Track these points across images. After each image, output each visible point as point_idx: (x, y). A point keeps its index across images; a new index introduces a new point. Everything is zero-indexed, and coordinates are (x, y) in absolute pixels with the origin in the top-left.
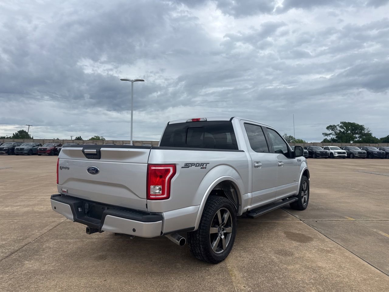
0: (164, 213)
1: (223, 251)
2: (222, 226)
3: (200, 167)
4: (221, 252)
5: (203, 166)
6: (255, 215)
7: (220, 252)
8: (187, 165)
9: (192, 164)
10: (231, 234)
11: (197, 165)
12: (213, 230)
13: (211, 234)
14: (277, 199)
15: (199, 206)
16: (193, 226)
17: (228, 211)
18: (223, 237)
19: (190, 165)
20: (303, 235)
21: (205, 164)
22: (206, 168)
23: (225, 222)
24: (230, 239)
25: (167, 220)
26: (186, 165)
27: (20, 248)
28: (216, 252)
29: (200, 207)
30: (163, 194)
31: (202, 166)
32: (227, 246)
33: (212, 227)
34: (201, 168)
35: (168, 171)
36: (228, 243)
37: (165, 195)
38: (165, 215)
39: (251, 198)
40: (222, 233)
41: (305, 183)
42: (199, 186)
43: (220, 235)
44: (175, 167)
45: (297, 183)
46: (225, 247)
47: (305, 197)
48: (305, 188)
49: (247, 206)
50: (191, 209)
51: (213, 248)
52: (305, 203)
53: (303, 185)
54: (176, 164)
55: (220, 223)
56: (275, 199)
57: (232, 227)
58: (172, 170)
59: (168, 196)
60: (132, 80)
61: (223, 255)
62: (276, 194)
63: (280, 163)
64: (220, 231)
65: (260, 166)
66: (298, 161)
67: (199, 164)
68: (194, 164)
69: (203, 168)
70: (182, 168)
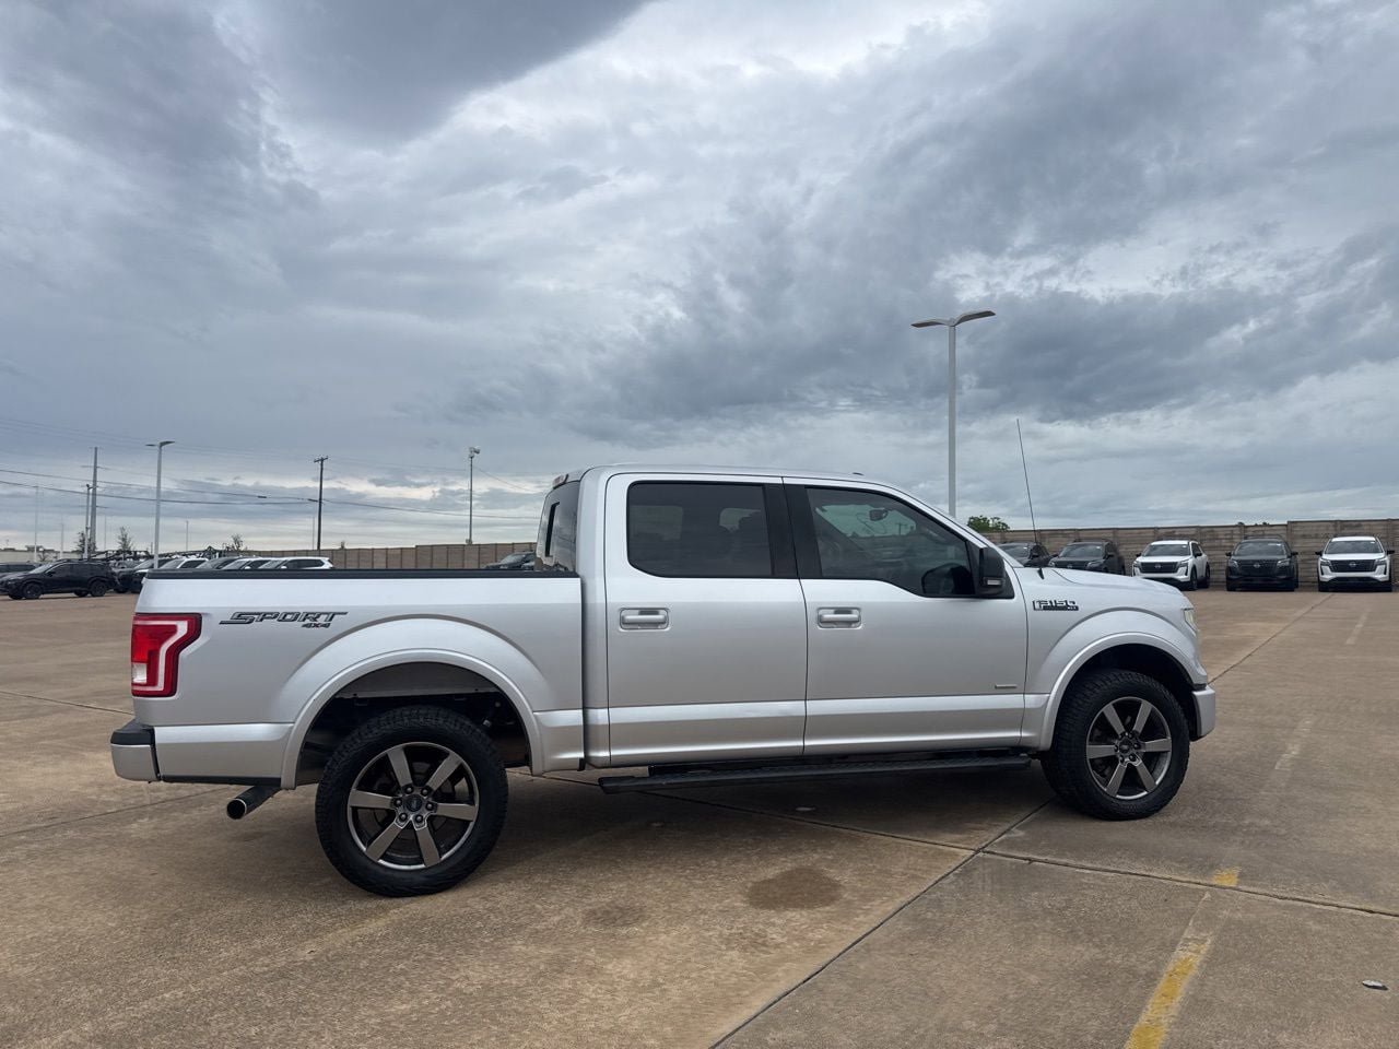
0: (155, 728)
1: (423, 866)
2: (424, 795)
3: (298, 624)
5: (315, 619)
7: (403, 867)
8: (242, 618)
9: (264, 616)
10: (472, 824)
11: (289, 617)
12: (368, 799)
13: (354, 807)
14: (809, 746)
15: (288, 725)
16: (276, 776)
17: (453, 752)
18: (420, 826)
19: (256, 617)
21: (323, 617)
22: (325, 626)
23: (436, 783)
24: (462, 839)
25: (161, 745)
26: (240, 616)
28: (382, 863)
29: (290, 728)
30: (152, 680)
31: (307, 621)
32: (445, 856)
33: (358, 789)
34: (305, 626)
35: (173, 630)
36: (456, 848)
37: (160, 686)
38: (163, 734)
39: (603, 726)
40: (426, 815)
41: (1139, 704)
42: (294, 672)
43: (411, 818)
44: (195, 621)
45: (1031, 700)
46: (434, 857)
47: (1138, 763)
48: (1139, 726)
49: (573, 748)
50: (258, 731)
51: (364, 849)
52: (1145, 793)
53: (1109, 711)
54: (199, 615)
55: (402, 785)
56: (800, 743)
57: (477, 805)
58: (182, 628)
59: (170, 689)
60: (951, 320)
61: (420, 879)
62: (805, 726)
63: (836, 613)
64: (418, 808)
65: (664, 623)
66: (1045, 608)
67: (298, 615)
68: (275, 616)
69: (316, 626)
70: (222, 623)
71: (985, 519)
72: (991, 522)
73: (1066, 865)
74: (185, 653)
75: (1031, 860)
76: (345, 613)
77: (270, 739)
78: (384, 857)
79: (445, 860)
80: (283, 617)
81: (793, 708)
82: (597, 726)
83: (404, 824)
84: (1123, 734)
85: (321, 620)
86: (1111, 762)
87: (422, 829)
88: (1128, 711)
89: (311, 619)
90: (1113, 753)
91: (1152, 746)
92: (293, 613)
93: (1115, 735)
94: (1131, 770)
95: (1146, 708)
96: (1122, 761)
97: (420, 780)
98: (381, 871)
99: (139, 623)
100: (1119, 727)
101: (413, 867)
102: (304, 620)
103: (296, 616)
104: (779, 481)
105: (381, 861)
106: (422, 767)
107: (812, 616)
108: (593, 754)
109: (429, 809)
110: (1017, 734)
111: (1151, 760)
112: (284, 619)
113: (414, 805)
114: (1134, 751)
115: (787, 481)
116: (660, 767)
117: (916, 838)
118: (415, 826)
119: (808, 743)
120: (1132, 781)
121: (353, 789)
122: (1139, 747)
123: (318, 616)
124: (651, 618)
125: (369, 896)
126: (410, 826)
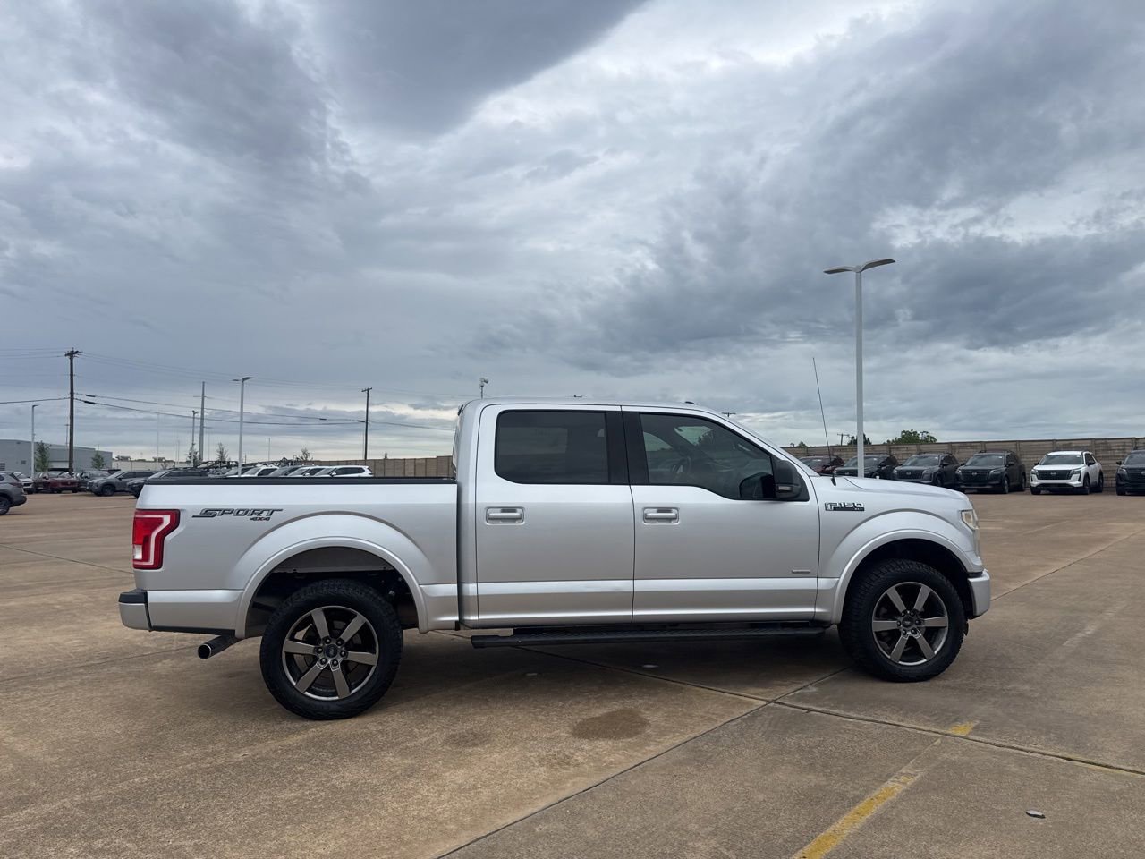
0: (148, 592)
1: (337, 698)
3: (247, 518)
5: (259, 514)
7: (324, 698)
8: (209, 513)
9: (223, 512)
10: (374, 668)
11: (241, 512)
12: (298, 647)
13: (286, 652)
14: (637, 615)
15: (240, 591)
16: (231, 628)
17: (359, 614)
18: (335, 668)
19: (218, 512)
21: (265, 513)
22: (266, 519)
23: (345, 636)
24: (366, 678)
25: (155, 604)
26: (207, 511)
29: (241, 593)
30: (146, 557)
31: (254, 516)
32: (352, 691)
33: (290, 639)
34: (252, 519)
35: (160, 521)
36: (362, 685)
37: (151, 562)
38: (153, 596)
39: (474, 596)
40: (340, 660)
41: (919, 587)
42: (244, 553)
43: (329, 662)
44: (175, 515)
45: (823, 583)
46: (344, 691)
47: (919, 636)
48: (919, 604)
49: (450, 613)
50: (218, 595)
51: (294, 684)
52: (925, 660)
53: (892, 594)
54: (179, 511)
55: (322, 637)
56: (629, 613)
57: (377, 654)
58: (167, 520)
59: (158, 565)
60: (858, 266)
61: (333, 707)
62: (633, 599)
63: (659, 511)
64: (334, 655)
65: (520, 519)
66: (835, 509)
68: (231, 511)
69: (260, 519)
70: (194, 517)
71: (915, 433)
72: (920, 436)
73: (836, 715)
74: (168, 538)
75: (809, 710)
76: (281, 510)
77: (228, 601)
78: (309, 690)
79: (354, 694)
80: (237, 512)
81: (624, 585)
82: (469, 597)
83: (323, 667)
84: (905, 612)
85: (264, 515)
86: (893, 635)
87: (336, 670)
88: (909, 595)
89: (256, 514)
90: (896, 627)
91: (931, 622)
92: (244, 510)
93: (899, 614)
94: (912, 642)
95: (925, 591)
96: (905, 634)
97: (335, 633)
98: (306, 700)
99: (138, 516)
100: (901, 606)
101: (330, 699)
102: (252, 515)
103: (246, 512)
104: (618, 409)
105: (306, 693)
106: (339, 624)
107: (639, 513)
108: (467, 618)
109: (342, 656)
110: (811, 610)
111: (931, 634)
112: (237, 514)
113: (331, 653)
114: (915, 626)
115: (624, 409)
116: (522, 629)
117: (730, 691)
118: (332, 667)
119: (636, 613)
120: (913, 650)
121: (286, 640)
122: (920, 623)
123: (262, 512)
124: (510, 515)
125: (300, 719)
126: (328, 668)
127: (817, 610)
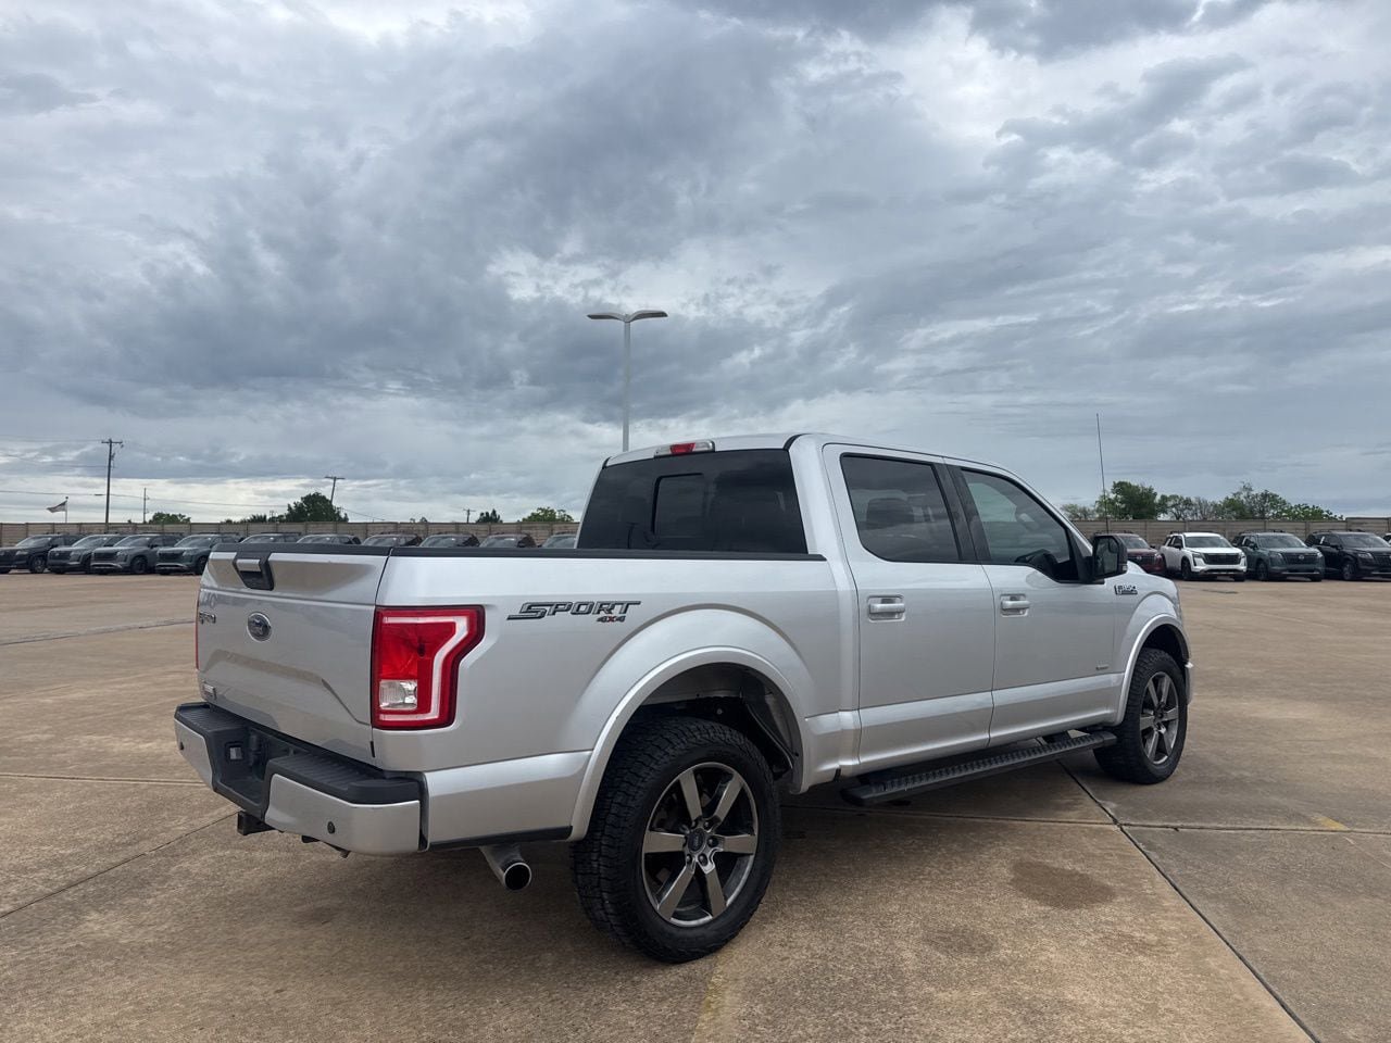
0: (426, 774)
1: (709, 918)
2: (708, 829)
3: (592, 618)
4: (702, 921)
5: (609, 611)
6: (872, 794)
7: (693, 923)
8: (533, 611)
9: (557, 607)
10: (752, 857)
11: (583, 608)
12: (661, 841)
13: (646, 855)
14: (995, 738)
15: (588, 753)
16: (566, 824)
17: (735, 773)
18: (709, 868)
19: (548, 608)
20: (1084, 878)
21: (618, 608)
22: (621, 619)
23: (722, 811)
24: (745, 877)
25: (440, 798)
26: (529, 608)
27: (102, 870)
28: (673, 920)
29: (590, 756)
30: (423, 706)
31: (602, 614)
32: (729, 901)
33: (652, 829)
34: (601, 620)
35: (450, 629)
36: (738, 890)
37: (434, 714)
38: (436, 782)
39: (856, 730)
40: (709, 853)
41: (1164, 679)
42: (589, 682)
43: (696, 859)
44: (476, 617)
45: (1111, 680)
46: (720, 903)
47: (1164, 731)
48: (1164, 696)
50: (550, 765)
51: (657, 906)
52: (1167, 757)
54: (481, 606)
55: (693, 817)
56: (986, 736)
57: (756, 833)
58: (462, 626)
59: (447, 717)
61: (708, 933)
62: (992, 717)
63: (1011, 599)
64: (700, 846)
65: (899, 613)
66: (1122, 593)
67: (592, 606)
68: (567, 607)
69: (611, 619)
70: (509, 619)
73: (1202, 828)
74: (467, 662)
75: (1176, 829)
76: (639, 603)
77: (564, 774)
78: (677, 915)
79: (730, 905)
80: (576, 609)
81: (985, 700)
82: (848, 730)
83: (693, 868)
84: (1157, 706)
85: (616, 612)
86: (1150, 731)
87: (710, 871)
88: (1159, 687)
89: (606, 610)
91: (1169, 714)
92: (586, 604)
93: (1153, 708)
94: (1160, 737)
95: (1167, 682)
98: (674, 931)
99: (380, 620)
100: (1155, 699)
102: (598, 613)
103: (590, 607)
107: (997, 603)
109: (711, 846)
112: (577, 612)
113: (696, 844)
115: (948, 461)
118: (703, 868)
119: (992, 735)
120: (1160, 747)
121: (647, 831)
123: (613, 608)
124: (890, 606)
125: (646, 967)
127: (1108, 711)
